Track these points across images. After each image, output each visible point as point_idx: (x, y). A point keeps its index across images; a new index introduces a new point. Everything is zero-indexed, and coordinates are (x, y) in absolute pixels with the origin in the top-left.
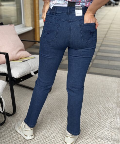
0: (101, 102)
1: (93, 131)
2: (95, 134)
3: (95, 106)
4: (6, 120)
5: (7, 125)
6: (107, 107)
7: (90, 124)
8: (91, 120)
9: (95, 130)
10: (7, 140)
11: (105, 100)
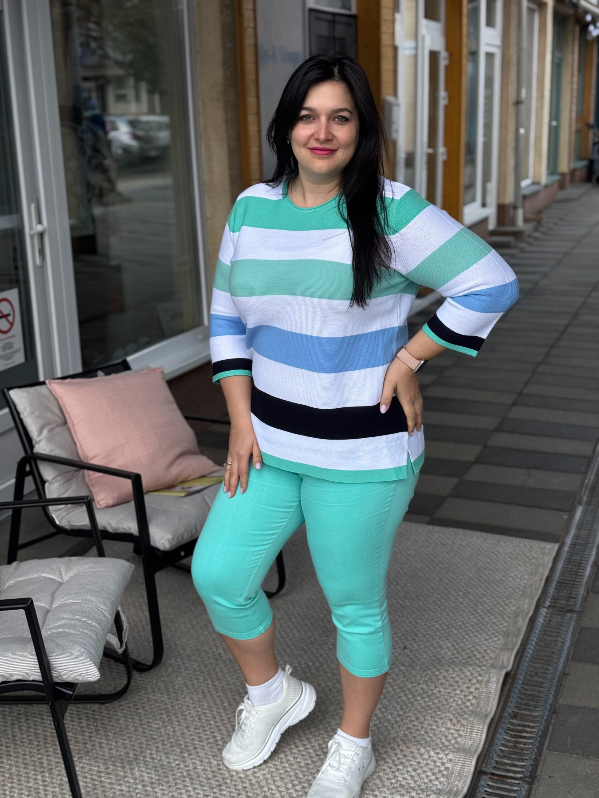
0: (453, 629)
1: (402, 720)
2: (408, 728)
3: (428, 644)
4: (132, 683)
5: (133, 700)
6: (469, 649)
7: (399, 700)
8: (404, 689)
9: (410, 717)
10: (134, 741)
11: (468, 625)
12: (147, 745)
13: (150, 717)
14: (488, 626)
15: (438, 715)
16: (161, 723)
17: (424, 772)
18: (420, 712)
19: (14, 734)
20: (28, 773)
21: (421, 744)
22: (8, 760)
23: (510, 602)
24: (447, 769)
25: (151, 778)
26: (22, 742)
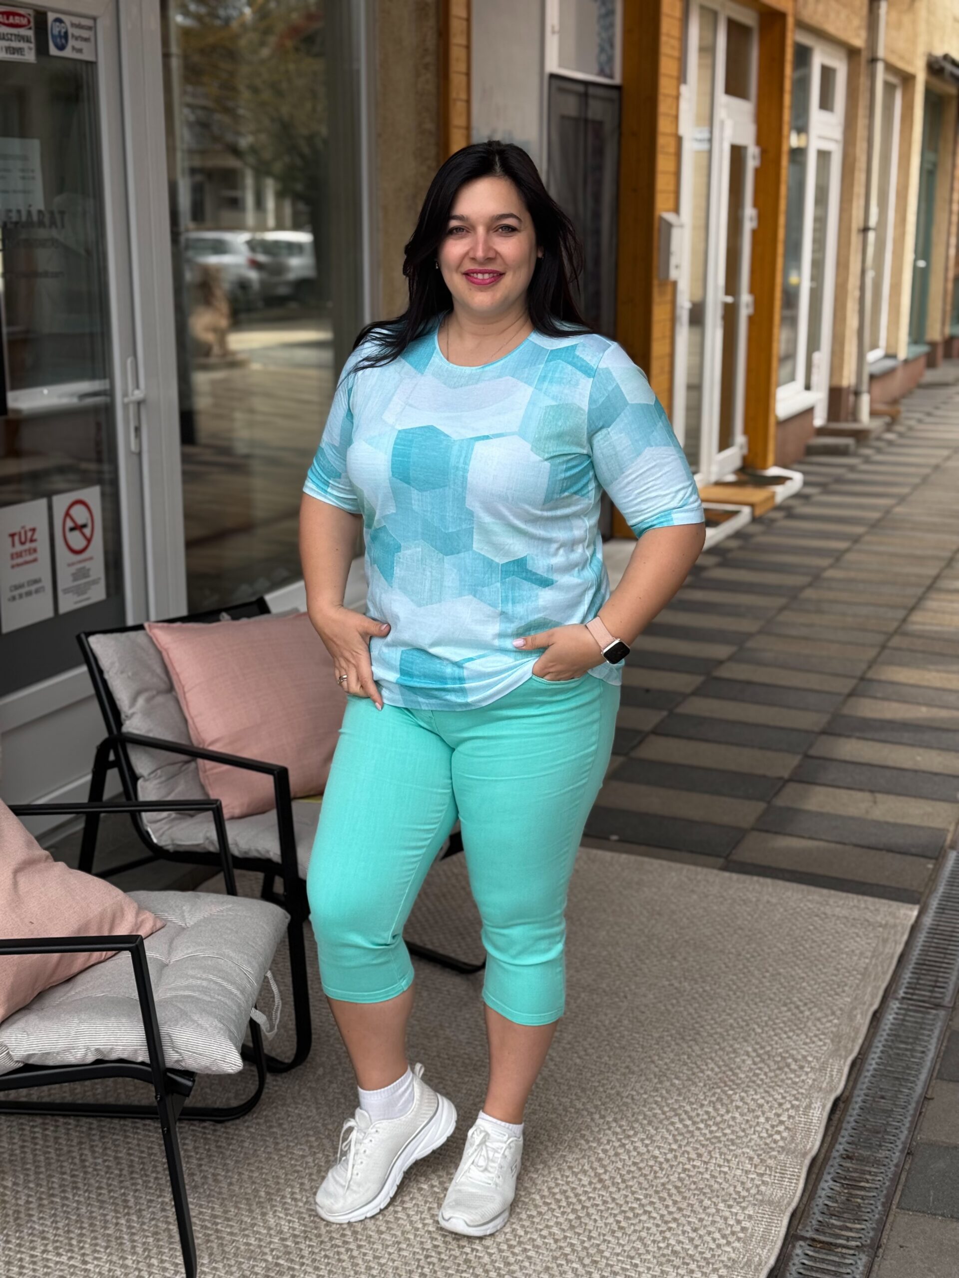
0: (756, 1026)
1: (676, 1157)
2: (684, 1170)
3: (717, 1047)
4: (264, 1089)
6: (780, 1054)
7: (671, 1128)
8: (680, 1112)
9: (688, 1153)
10: (266, 1174)
11: (777, 1021)
12: (287, 1180)
13: (290, 1139)
14: (810, 1024)
15: (731, 1150)
16: (307, 1149)
17: (709, 1233)
18: (703, 1146)
19: (83, 1157)
20: (105, 1215)
21: (704, 1194)
22: (74, 1195)
23: (844, 991)
24: (744, 1229)
25: (294, 1229)
26: (95, 1170)
